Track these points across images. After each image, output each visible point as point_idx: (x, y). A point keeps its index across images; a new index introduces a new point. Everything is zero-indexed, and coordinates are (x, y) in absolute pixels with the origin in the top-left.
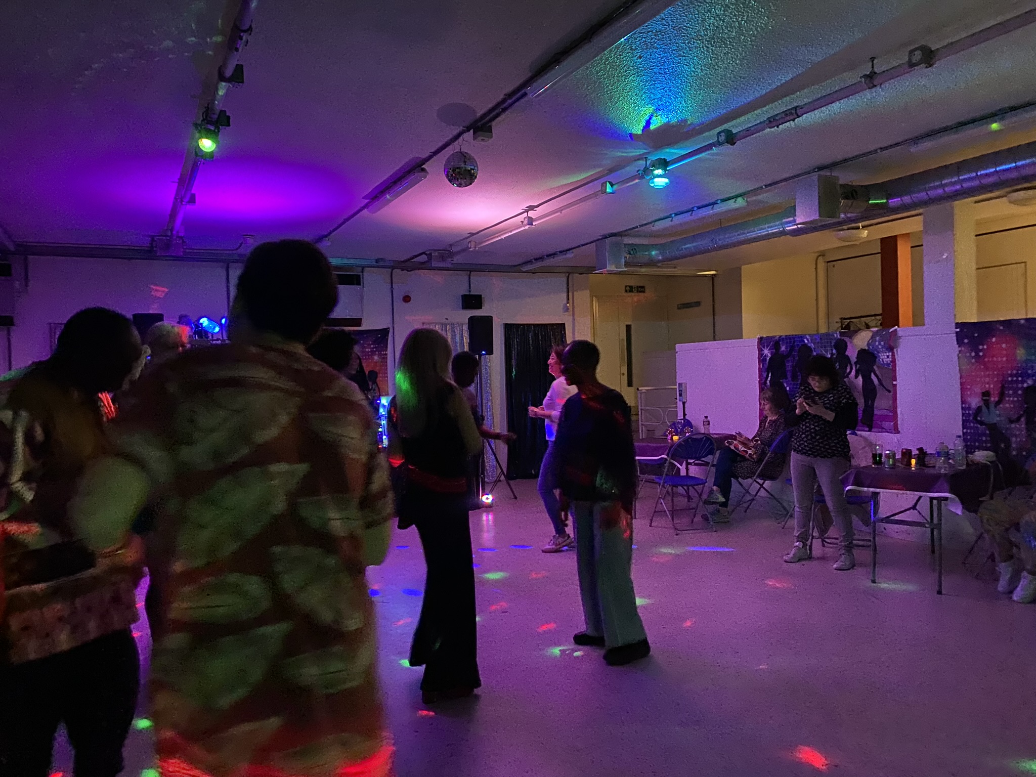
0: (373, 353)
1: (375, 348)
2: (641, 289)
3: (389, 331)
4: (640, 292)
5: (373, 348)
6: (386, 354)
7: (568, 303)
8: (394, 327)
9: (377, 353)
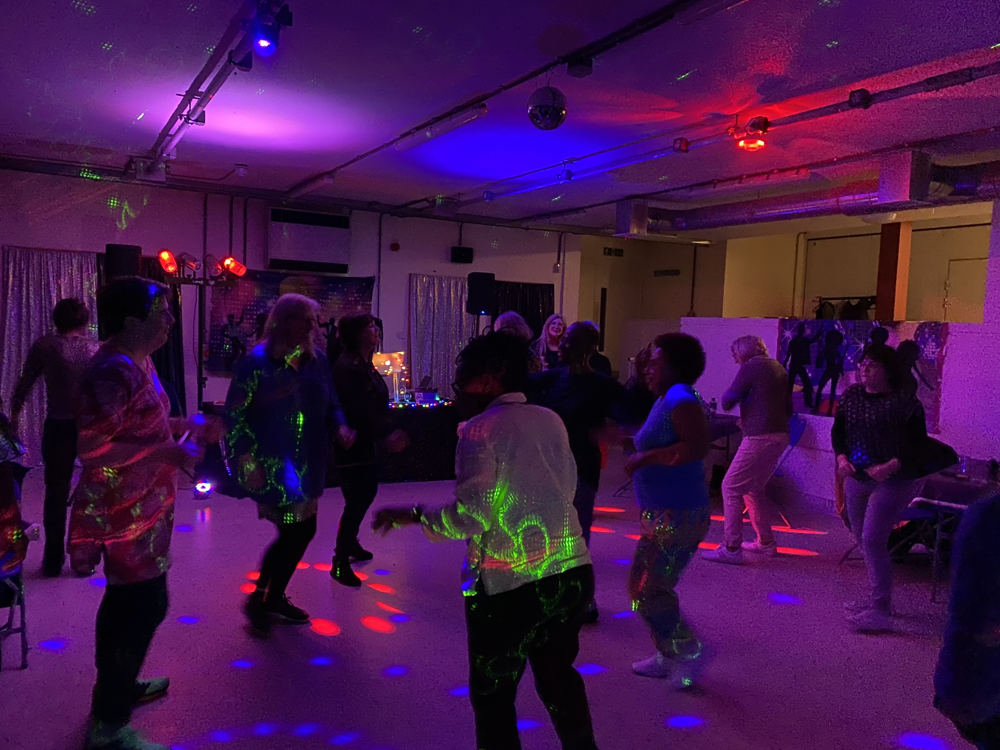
0: (356, 302)
1: (359, 297)
2: (619, 253)
3: (374, 281)
4: (618, 256)
5: (357, 297)
6: (371, 305)
7: (559, 263)
8: (379, 277)
9: (361, 302)
